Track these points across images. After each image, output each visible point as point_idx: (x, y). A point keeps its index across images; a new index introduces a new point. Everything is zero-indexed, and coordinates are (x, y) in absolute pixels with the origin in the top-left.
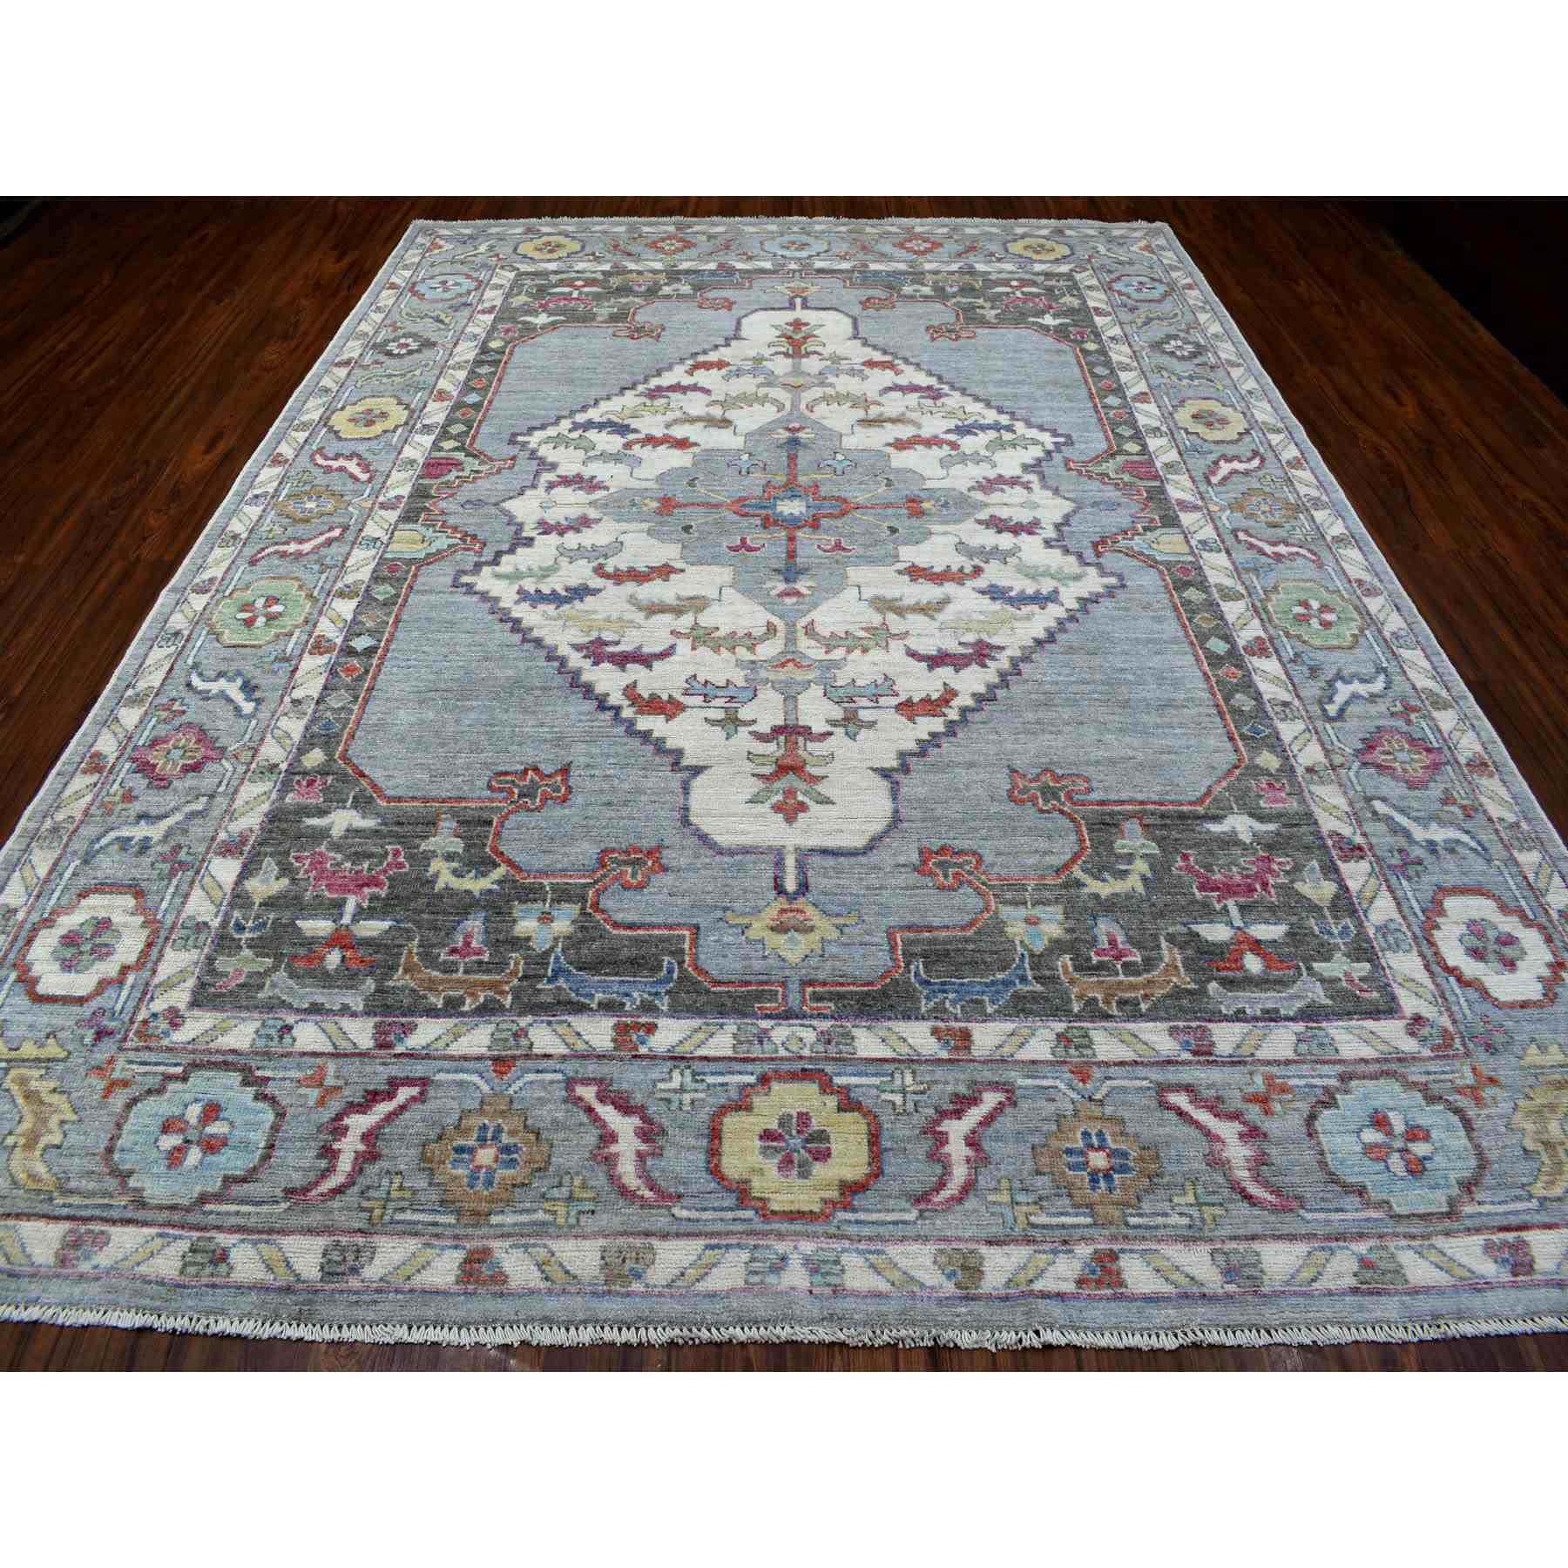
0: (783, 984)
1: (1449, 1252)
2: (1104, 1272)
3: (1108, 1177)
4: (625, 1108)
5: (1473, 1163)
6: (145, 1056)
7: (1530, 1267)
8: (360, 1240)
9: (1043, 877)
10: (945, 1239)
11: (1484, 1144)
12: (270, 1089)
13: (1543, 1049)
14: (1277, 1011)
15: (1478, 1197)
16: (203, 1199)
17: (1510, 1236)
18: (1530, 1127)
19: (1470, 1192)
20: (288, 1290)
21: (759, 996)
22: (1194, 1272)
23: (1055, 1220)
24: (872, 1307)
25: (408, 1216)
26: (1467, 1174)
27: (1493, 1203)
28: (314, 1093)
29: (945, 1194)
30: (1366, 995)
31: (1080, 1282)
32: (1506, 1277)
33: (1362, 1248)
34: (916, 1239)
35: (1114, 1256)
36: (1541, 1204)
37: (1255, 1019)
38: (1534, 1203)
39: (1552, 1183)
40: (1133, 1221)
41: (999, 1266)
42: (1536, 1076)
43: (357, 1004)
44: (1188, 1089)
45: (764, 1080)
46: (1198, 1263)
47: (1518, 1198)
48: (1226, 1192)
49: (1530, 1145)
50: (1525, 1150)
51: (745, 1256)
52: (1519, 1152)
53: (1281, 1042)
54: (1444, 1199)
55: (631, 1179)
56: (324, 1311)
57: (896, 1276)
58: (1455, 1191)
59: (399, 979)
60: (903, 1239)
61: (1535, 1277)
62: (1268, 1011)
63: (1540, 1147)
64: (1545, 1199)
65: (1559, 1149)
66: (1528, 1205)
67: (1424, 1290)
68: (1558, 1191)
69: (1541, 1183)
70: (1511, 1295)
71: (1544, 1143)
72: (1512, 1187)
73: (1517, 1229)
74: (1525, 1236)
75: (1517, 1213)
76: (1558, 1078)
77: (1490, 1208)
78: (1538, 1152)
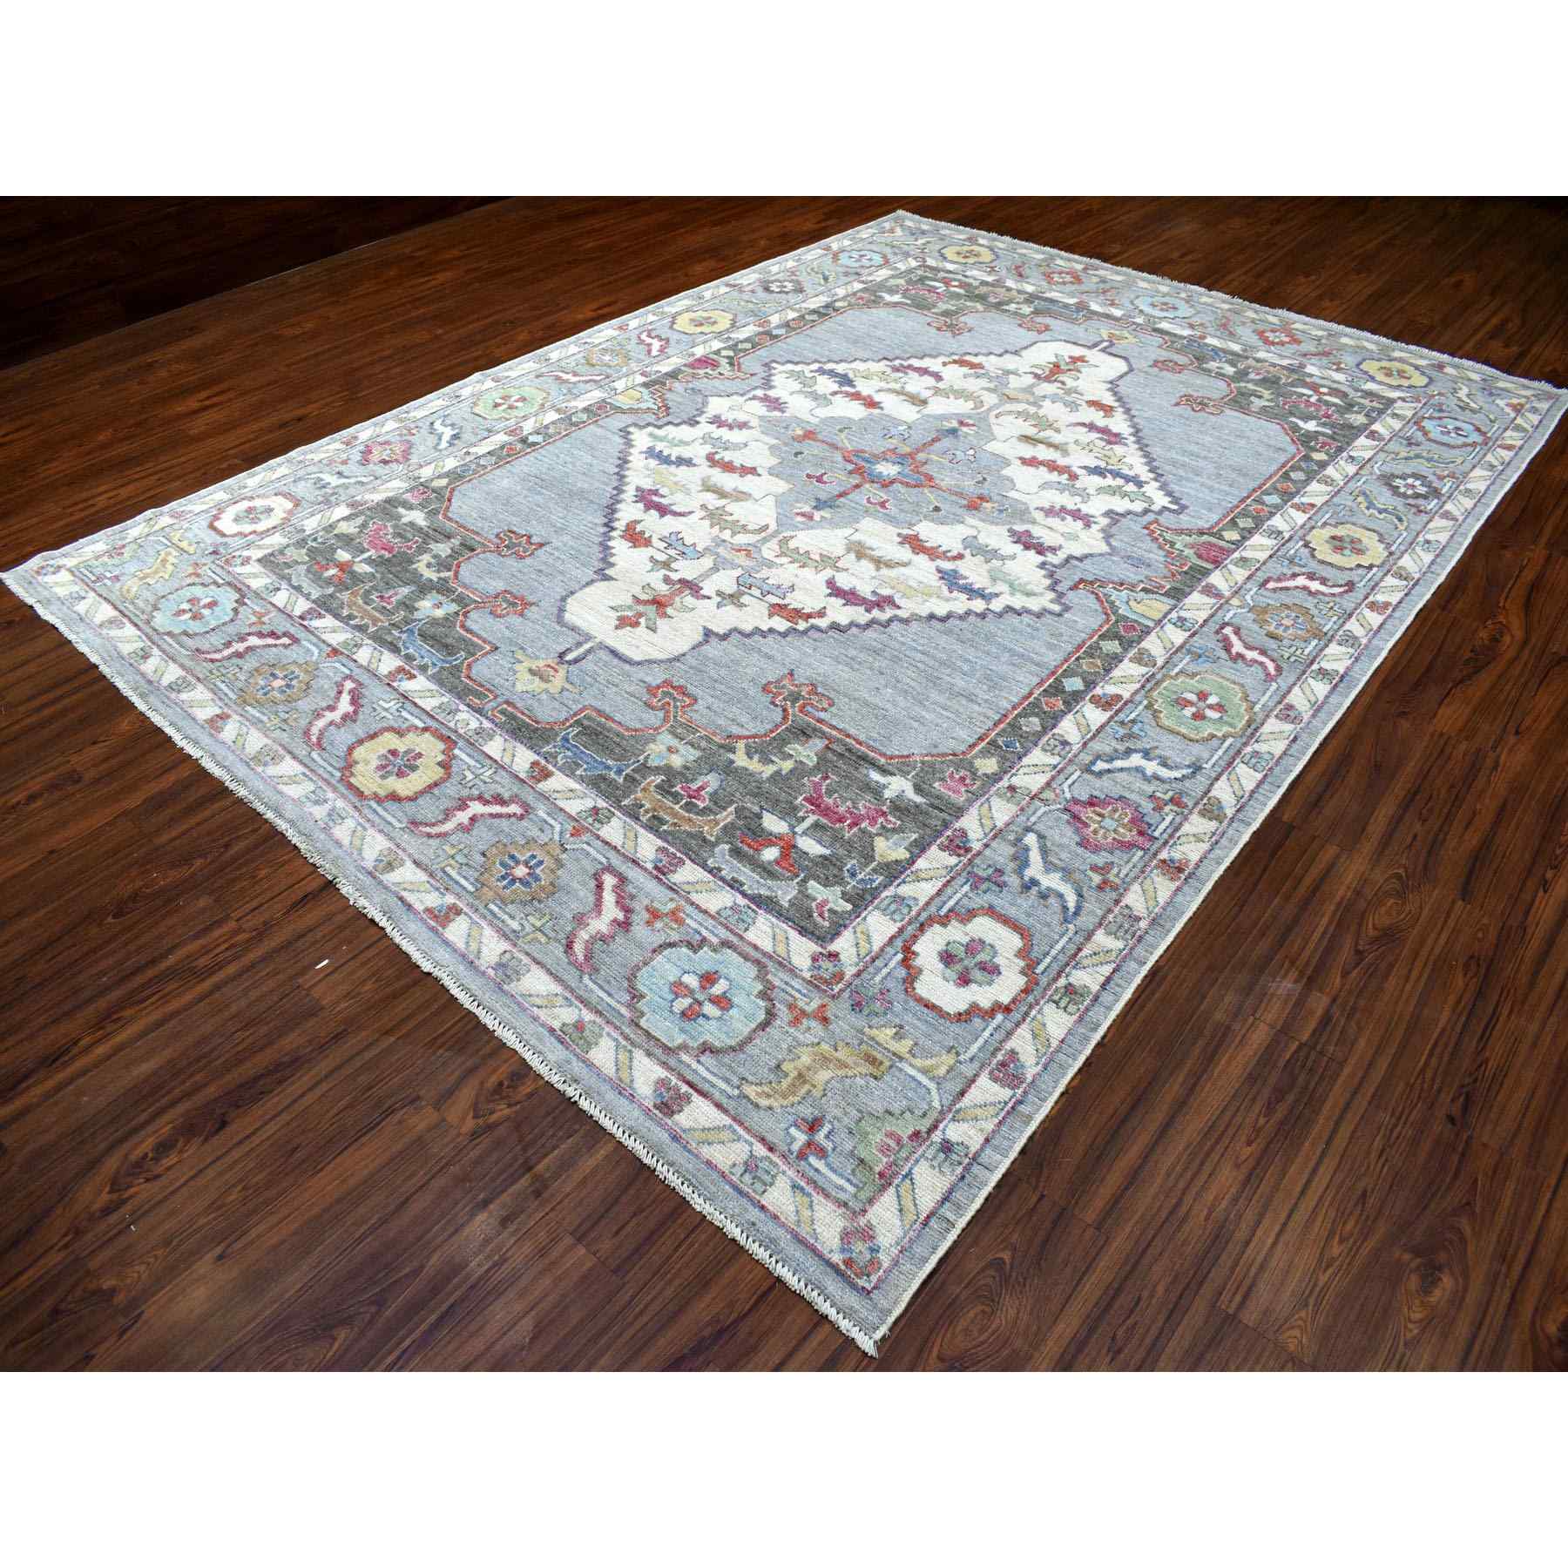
0: (496, 697)
1: (635, 1062)
2: (443, 917)
3: (513, 881)
4: (355, 701)
5: (732, 1043)
6: (218, 570)
7: (671, 1113)
8: (194, 681)
9: (714, 734)
10: (398, 846)
11: (757, 1041)
12: (241, 609)
13: (898, 1036)
14: (742, 884)
15: (702, 1059)
16: (169, 634)
17: (684, 1088)
18: (806, 1060)
19: (703, 1052)
20: (150, 682)
21: (479, 695)
22: (485, 950)
23: (458, 878)
24: (330, 845)
25: (223, 686)
26: (717, 1044)
27: (707, 1069)
28: (254, 619)
29: (428, 829)
30: (819, 920)
31: (428, 910)
32: (649, 1104)
33: (588, 1016)
34: (387, 835)
35: (459, 912)
36: (739, 1097)
37: (722, 879)
38: (736, 1092)
39: (769, 1096)
40: (492, 906)
41: (406, 874)
42: (863, 1042)
43: (315, 594)
44: (623, 879)
45: (426, 729)
46: (492, 948)
47: (727, 1081)
48: (562, 936)
49: (788, 1067)
50: (778, 1066)
51: (312, 788)
52: (773, 1063)
53: (719, 900)
54: (680, 1041)
55: (315, 731)
56: (152, 699)
57: (357, 842)
58: (694, 1044)
59: (345, 596)
60: (381, 831)
61: (667, 1120)
62: (736, 881)
63: (794, 1074)
64: (746, 1097)
65: (807, 1087)
66: (729, 1090)
67: (590, 1065)
68: (764, 1102)
69: (759, 1089)
70: (636, 1113)
71: (800, 1075)
72: (734, 1073)
73: (697, 1091)
74: (695, 1097)
75: (713, 1086)
76: (879, 1056)
77: (701, 1069)
78: (786, 1075)
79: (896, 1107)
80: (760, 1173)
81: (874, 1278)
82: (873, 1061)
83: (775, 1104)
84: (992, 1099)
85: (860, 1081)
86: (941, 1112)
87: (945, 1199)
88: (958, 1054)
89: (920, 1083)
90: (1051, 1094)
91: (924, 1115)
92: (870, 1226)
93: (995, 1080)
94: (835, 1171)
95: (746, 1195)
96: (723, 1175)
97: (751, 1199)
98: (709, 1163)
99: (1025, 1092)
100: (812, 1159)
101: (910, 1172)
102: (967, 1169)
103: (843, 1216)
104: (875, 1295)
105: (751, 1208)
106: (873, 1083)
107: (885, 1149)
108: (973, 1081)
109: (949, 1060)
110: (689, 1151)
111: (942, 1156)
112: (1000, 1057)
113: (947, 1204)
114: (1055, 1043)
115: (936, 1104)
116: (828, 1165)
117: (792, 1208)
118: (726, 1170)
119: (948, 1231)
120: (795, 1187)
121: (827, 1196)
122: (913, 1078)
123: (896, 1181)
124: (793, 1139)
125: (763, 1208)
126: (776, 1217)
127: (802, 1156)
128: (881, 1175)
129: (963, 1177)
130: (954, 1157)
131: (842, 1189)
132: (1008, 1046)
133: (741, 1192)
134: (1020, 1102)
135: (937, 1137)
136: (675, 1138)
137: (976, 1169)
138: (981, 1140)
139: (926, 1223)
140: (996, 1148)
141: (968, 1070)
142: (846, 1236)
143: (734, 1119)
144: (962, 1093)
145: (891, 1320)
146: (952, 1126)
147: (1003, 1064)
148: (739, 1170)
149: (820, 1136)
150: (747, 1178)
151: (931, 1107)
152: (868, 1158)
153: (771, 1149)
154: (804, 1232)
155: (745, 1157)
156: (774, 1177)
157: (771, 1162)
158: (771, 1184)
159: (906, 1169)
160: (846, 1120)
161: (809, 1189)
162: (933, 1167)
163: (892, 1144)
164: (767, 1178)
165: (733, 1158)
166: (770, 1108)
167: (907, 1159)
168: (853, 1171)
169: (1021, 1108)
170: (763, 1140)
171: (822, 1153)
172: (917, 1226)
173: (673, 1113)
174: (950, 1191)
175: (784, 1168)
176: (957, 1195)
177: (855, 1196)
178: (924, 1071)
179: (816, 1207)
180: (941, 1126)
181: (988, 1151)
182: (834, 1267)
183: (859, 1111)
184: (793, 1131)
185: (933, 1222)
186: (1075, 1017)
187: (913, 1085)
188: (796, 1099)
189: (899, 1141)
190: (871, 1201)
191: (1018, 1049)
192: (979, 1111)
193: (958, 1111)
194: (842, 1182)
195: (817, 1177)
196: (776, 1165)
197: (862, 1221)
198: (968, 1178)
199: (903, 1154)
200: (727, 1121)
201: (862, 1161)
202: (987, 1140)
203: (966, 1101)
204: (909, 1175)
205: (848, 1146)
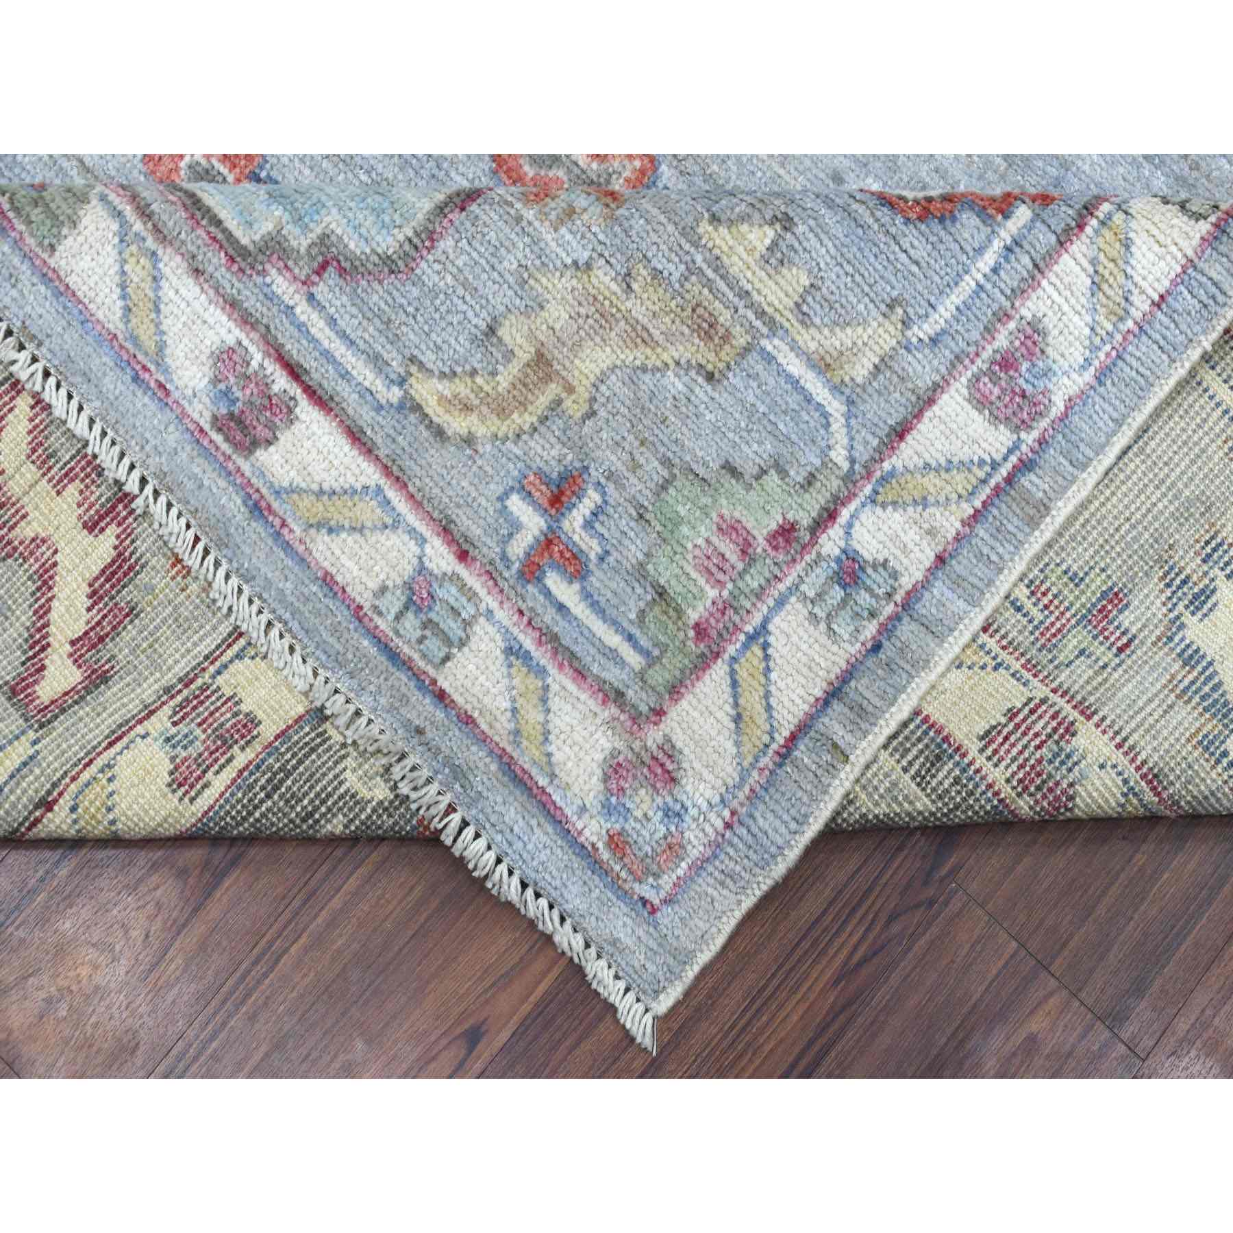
1: (167, 292)
5: (387, 243)
7: (250, 443)
11: (446, 244)
13: (775, 257)
15: (321, 291)
17: (281, 383)
18: (557, 314)
19: (321, 269)
26: (354, 245)
27: (332, 322)
32: (201, 411)
36: (401, 407)
38: (396, 394)
39: (467, 408)
42: (692, 270)
47: (377, 362)
49: (513, 333)
50: (491, 330)
52: (479, 319)
54: (268, 227)
58: (300, 241)
61: (240, 461)
63: (525, 354)
64: (418, 408)
65: (553, 389)
66: (379, 385)
67: (63, 291)
68: (457, 424)
69: (445, 388)
70: (173, 437)
71: (541, 360)
72: (395, 340)
73: (310, 392)
74: (306, 411)
75: (345, 376)
76: (725, 317)
77: (318, 327)
78: (509, 355)
79: (750, 455)
80: (438, 614)
81: (667, 881)
82: (708, 329)
83: (481, 431)
84: (964, 454)
85: (674, 383)
86: (849, 479)
87: (834, 693)
88: (906, 323)
89: (809, 399)
90: (1100, 450)
91: (811, 480)
92: (669, 750)
93: (980, 402)
94: (601, 612)
95: (406, 665)
96: (358, 612)
97: (417, 676)
98: (328, 581)
99: (1042, 442)
100: (554, 581)
101: (763, 629)
102: (887, 629)
103: (610, 723)
104: (666, 916)
105: (415, 696)
106: (702, 390)
107: (714, 568)
108: (931, 402)
109: (884, 336)
110: (287, 547)
111: (837, 593)
112: (1002, 341)
113: (837, 706)
114: (1141, 305)
115: (839, 456)
116: (587, 596)
117: (507, 704)
118: (365, 599)
119: (831, 769)
120: (513, 651)
121: (580, 674)
122: (795, 383)
123: (731, 650)
124: (516, 526)
125: (441, 696)
126: (468, 720)
127: (531, 572)
128: (700, 631)
129: (877, 647)
130: (864, 598)
131: (613, 655)
132: (1029, 308)
133: (393, 656)
134: (1026, 466)
135: (831, 543)
136: (258, 508)
137: (906, 629)
138: (928, 557)
139: (785, 753)
140: (957, 583)
141: (923, 369)
142: (614, 771)
143: (387, 471)
144: (901, 432)
145: (691, 973)
146: (869, 517)
147: (1006, 363)
148: (393, 603)
149: (574, 523)
150: (411, 623)
151: (827, 462)
152: (675, 588)
153: (463, 556)
154: (526, 758)
155: (408, 570)
156: (467, 624)
157: (463, 587)
158: (462, 643)
159: (757, 619)
160: (634, 485)
161: (541, 656)
162: (813, 618)
163: (733, 555)
164: (452, 627)
165: (382, 573)
166: (469, 440)
167: (760, 594)
168: (642, 614)
169: (1028, 481)
170: (446, 530)
171: (575, 565)
172: (765, 761)
173: (255, 444)
174: (847, 676)
175: (490, 601)
176: (860, 686)
177: (641, 676)
178: (823, 365)
179: (555, 703)
180: (845, 514)
181: (939, 588)
182: (586, 853)
183: (666, 462)
184: (516, 504)
185: (801, 752)
186: (1204, 227)
187: (793, 400)
188: (529, 419)
189: (745, 550)
190: (675, 690)
191: (1050, 323)
192: (931, 482)
193: (884, 480)
194: (614, 640)
195: (561, 627)
196: (472, 596)
197: (653, 736)
198: (888, 650)
199: (753, 581)
200: (370, 474)
201: (662, 593)
202: (941, 560)
203: (908, 454)
204: (760, 635)
205: (634, 551)
